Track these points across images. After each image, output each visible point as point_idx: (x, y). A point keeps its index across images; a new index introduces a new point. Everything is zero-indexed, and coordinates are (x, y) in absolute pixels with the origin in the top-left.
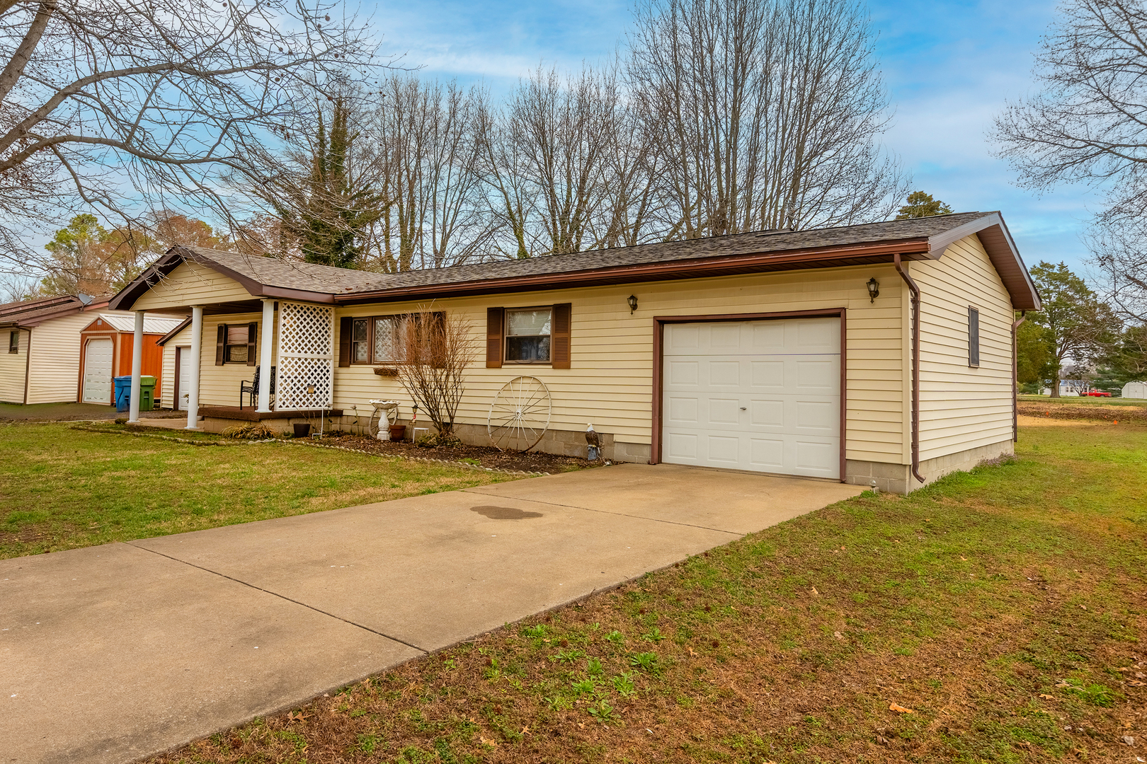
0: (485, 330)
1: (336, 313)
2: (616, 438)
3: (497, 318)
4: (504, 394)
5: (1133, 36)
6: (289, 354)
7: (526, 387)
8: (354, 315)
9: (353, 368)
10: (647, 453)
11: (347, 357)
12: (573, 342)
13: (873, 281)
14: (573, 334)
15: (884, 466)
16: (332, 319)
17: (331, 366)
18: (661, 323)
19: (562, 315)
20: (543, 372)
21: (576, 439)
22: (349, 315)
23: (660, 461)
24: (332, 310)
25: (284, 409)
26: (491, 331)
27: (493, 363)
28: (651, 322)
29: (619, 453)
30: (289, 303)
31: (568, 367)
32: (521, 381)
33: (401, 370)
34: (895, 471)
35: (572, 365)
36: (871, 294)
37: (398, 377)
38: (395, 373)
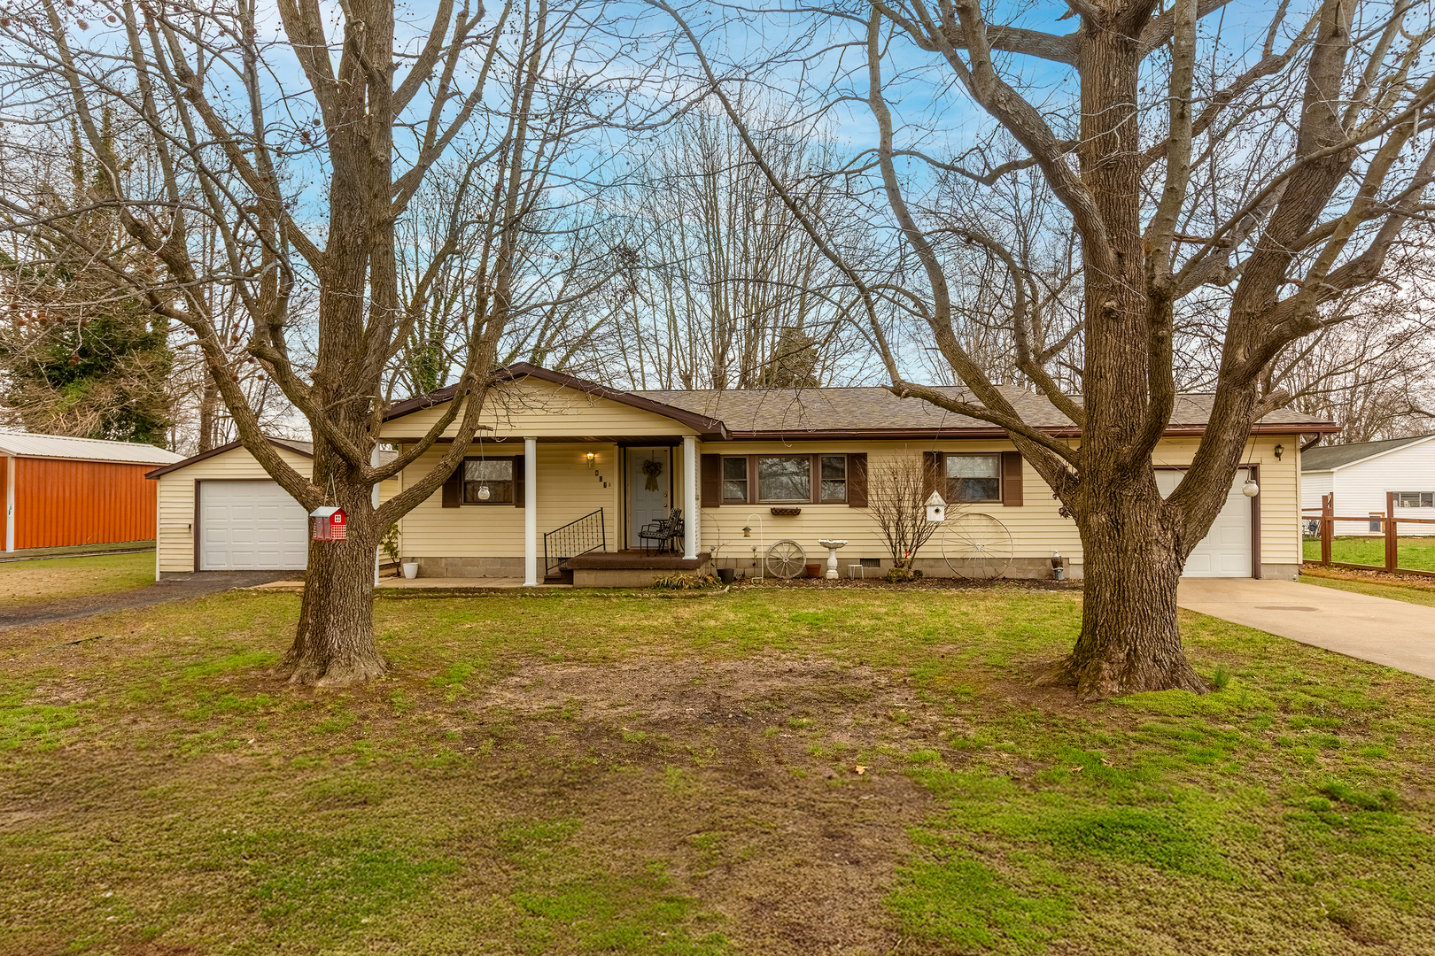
0: (921, 472)
3: (935, 461)
4: (953, 529)
8: (722, 452)
9: (724, 509)
12: (1025, 484)
13: (1280, 446)
14: (1025, 477)
15: (1284, 566)
19: (1011, 462)
20: (995, 510)
22: (715, 452)
26: (928, 473)
31: (1021, 505)
32: (970, 517)
33: (805, 509)
34: (1291, 567)
35: (1025, 503)
36: (1277, 455)
37: (800, 517)
38: (796, 513)
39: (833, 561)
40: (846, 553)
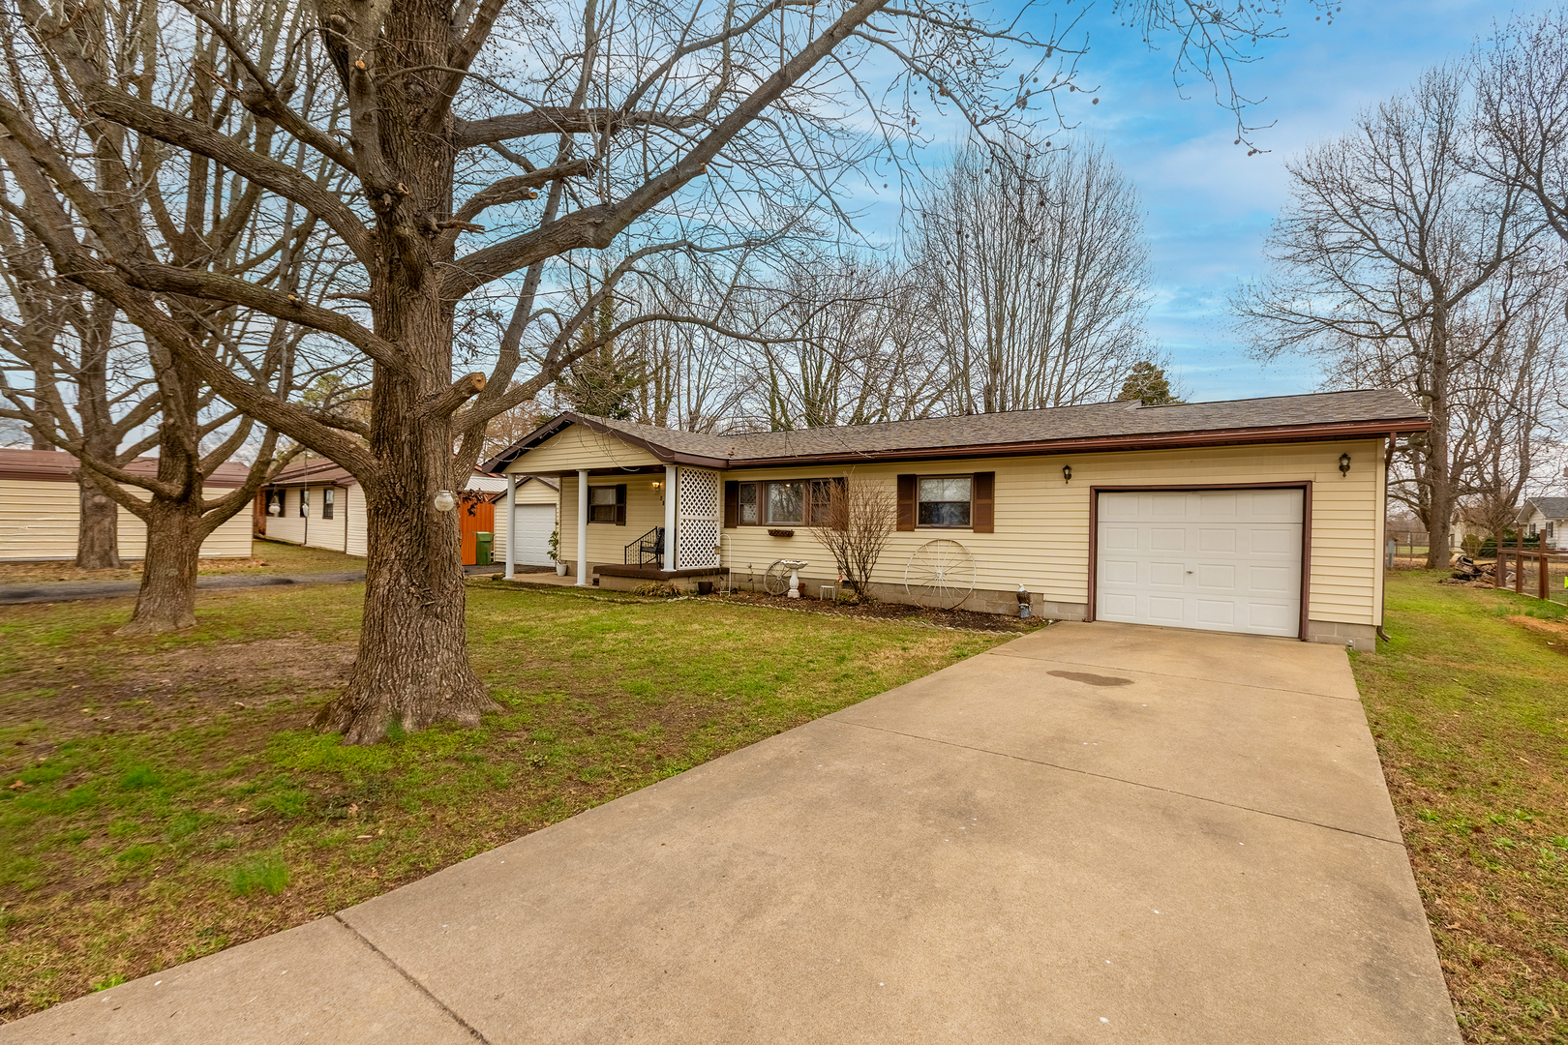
0: (895, 495)
1: (722, 477)
2: (1045, 598)
3: (908, 485)
4: (918, 555)
5: (1358, 220)
6: (687, 517)
7: (943, 549)
8: (740, 479)
9: (740, 529)
10: (1082, 612)
11: (732, 519)
12: (997, 508)
13: (1345, 456)
14: (996, 501)
15: (1350, 627)
16: (718, 482)
17: (719, 526)
18: (1097, 491)
19: (984, 484)
20: (965, 536)
21: (1000, 597)
22: (735, 479)
23: (1094, 619)
24: (718, 474)
25: (684, 568)
26: (901, 496)
27: (903, 526)
28: (1087, 491)
29: (1050, 611)
30: (686, 468)
31: (992, 532)
32: (939, 543)
33: (797, 531)
34: (1363, 630)
35: (996, 529)
36: (1344, 469)
37: (794, 538)
38: (790, 534)
39: (794, 582)
40: (805, 573)
